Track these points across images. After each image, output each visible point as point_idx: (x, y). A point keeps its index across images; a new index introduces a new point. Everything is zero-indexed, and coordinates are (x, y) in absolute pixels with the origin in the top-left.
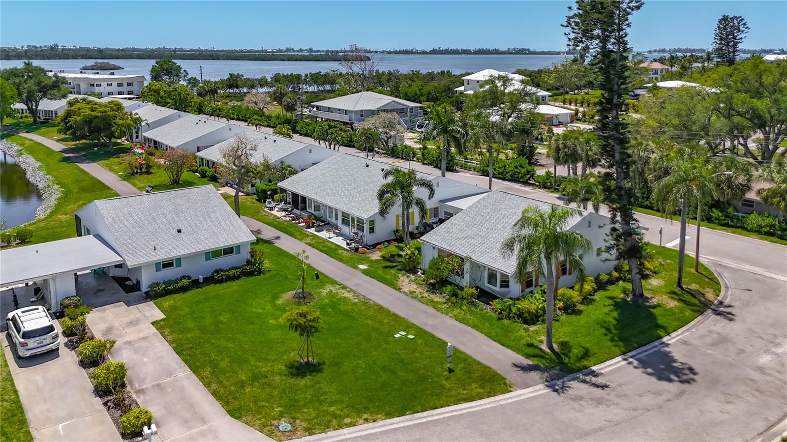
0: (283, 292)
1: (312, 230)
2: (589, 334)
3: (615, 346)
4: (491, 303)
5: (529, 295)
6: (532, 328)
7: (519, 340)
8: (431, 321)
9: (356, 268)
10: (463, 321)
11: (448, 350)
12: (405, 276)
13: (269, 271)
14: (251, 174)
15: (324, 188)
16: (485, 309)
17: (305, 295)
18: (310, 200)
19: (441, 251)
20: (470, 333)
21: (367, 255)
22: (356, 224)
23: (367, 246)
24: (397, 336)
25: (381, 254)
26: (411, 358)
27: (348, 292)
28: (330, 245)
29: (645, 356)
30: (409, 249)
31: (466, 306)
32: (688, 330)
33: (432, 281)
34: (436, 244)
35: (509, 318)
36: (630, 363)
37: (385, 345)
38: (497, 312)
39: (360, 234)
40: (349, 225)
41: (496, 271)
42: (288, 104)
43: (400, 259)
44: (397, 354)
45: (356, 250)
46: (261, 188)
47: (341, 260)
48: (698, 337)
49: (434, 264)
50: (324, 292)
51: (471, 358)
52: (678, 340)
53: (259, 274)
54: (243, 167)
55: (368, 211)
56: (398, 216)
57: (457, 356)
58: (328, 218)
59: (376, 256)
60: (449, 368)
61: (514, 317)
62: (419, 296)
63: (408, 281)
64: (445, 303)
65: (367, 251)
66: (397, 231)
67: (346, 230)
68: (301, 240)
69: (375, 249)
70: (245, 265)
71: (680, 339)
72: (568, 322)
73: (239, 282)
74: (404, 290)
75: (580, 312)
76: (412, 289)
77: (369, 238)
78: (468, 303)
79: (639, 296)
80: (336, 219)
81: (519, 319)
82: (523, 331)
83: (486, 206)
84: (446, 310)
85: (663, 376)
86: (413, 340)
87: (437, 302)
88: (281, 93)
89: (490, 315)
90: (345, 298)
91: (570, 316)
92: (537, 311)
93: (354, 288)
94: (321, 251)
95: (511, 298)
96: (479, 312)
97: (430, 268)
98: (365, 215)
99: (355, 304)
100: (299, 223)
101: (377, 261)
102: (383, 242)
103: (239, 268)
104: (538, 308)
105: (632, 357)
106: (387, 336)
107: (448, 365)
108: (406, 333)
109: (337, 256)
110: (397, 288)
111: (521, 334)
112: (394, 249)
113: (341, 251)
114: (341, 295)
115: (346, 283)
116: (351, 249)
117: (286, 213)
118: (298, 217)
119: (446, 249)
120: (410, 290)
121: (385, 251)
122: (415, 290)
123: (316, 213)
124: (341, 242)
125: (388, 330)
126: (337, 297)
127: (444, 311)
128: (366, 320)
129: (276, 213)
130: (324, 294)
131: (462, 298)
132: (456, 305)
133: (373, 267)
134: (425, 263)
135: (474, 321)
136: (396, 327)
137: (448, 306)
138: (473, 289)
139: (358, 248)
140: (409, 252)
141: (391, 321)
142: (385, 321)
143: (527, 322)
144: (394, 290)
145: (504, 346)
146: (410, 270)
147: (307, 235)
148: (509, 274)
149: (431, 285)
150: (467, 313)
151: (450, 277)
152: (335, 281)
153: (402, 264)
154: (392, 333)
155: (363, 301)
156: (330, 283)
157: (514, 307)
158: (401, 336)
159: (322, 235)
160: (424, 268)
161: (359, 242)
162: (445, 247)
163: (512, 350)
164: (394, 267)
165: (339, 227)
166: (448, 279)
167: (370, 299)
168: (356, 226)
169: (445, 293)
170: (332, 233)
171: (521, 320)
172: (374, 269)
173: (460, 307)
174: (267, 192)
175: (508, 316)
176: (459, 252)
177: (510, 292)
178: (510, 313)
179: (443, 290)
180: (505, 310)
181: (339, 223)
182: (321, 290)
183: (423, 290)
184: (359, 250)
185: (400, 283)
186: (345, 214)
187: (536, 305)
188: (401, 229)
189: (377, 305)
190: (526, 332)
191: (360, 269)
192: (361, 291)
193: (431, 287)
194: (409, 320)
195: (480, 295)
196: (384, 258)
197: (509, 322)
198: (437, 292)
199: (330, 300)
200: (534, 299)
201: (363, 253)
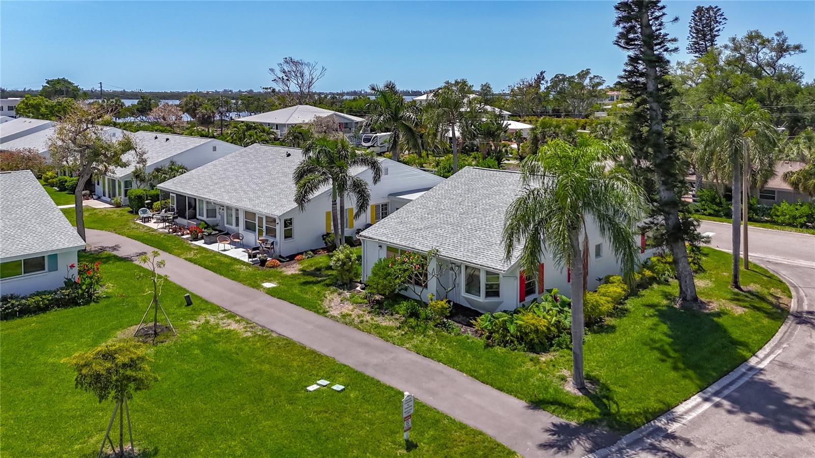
0: (121, 327)
1: (200, 243)
2: (636, 361)
3: (684, 377)
4: (473, 322)
5: (533, 305)
6: (544, 358)
7: (526, 378)
8: (375, 359)
9: (257, 286)
10: (428, 354)
11: (405, 406)
12: (336, 294)
13: (108, 297)
14: (102, 157)
15: (222, 185)
16: (464, 332)
17: (159, 330)
18: (201, 201)
19: (391, 249)
20: (442, 373)
21: (279, 270)
22: (264, 228)
23: (281, 258)
24: (312, 388)
25: (301, 267)
26: (335, 428)
27: (238, 321)
28: (222, 259)
29: (735, 391)
31: (433, 330)
32: (777, 346)
33: (378, 297)
34: (384, 239)
35: (505, 344)
36: (717, 405)
37: (289, 407)
38: (484, 336)
39: (271, 240)
40: (255, 231)
41: (479, 270)
42: (204, 116)
43: (330, 272)
44: (310, 421)
45: (263, 263)
46: (134, 194)
47: (235, 278)
48: (798, 356)
49: (382, 269)
50: (195, 324)
51: (446, 417)
52: (771, 362)
53: (87, 303)
54: (88, 147)
55: (282, 206)
56: (328, 213)
57: (421, 416)
58: (225, 225)
59: (293, 270)
60: (407, 441)
61: (512, 342)
62: (357, 320)
63: (339, 299)
64: (399, 328)
65: (279, 263)
66: (328, 234)
67: (251, 238)
69: (292, 262)
70: (62, 289)
71: (774, 360)
72: (599, 345)
73: (45, 316)
74: (331, 313)
75: (612, 329)
76: (345, 311)
77: (283, 246)
78: (436, 326)
79: (691, 300)
80: (237, 225)
81: (521, 344)
82: (530, 364)
83: (455, 186)
84: (400, 339)
85: (782, 424)
86: (344, 392)
87: (386, 328)
88: (195, 104)
89: (473, 342)
90: (229, 331)
91: (598, 336)
92: (548, 329)
93: (248, 316)
94: (207, 267)
95: (505, 311)
96: (455, 338)
97: (375, 274)
98: (277, 212)
99: (245, 340)
100: (183, 235)
101: (293, 277)
102: (306, 252)
103: (50, 293)
104: (550, 322)
105: (716, 394)
106: (296, 390)
107: (406, 435)
108: (328, 382)
109: (231, 272)
110: (321, 311)
111: (528, 369)
112: (322, 259)
113: (238, 267)
114: (223, 327)
115: (235, 309)
116: (255, 263)
117: (167, 224)
118: (181, 228)
119: (399, 245)
120: (341, 313)
121: (308, 263)
122: (350, 313)
123: (210, 220)
124: (240, 254)
125: (297, 379)
126: (215, 332)
127: (396, 341)
128: (260, 364)
129: (152, 224)
130: (194, 328)
131: (427, 319)
132: (416, 330)
133: (286, 285)
134: (367, 272)
135: (447, 353)
136: (314, 372)
137: (403, 333)
138: (443, 303)
139: (266, 261)
140: (342, 256)
141: (305, 363)
142: (295, 364)
143: (534, 348)
144: (316, 315)
145: (502, 391)
146: (343, 285)
147: (190, 249)
148: (501, 270)
149: (377, 303)
150: (435, 340)
151: (406, 289)
152: (218, 307)
153: (332, 277)
154: (304, 384)
155: (260, 335)
156: (209, 310)
157: (512, 324)
158: (319, 388)
159: (214, 247)
160: (365, 280)
161: (267, 252)
162: (398, 242)
163: (518, 398)
164: (320, 282)
165: (240, 235)
166: (403, 293)
167: (272, 331)
168: (265, 230)
169: (398, 314)
170: (230, 244)
171: (524, 345)
172: (286, 288)
173: (423, 333)
174: (144, 200)
175: (503, 341)
176: (420, 248)
177: (503, 302)
178: (506, 336)
179: (394, 310)
180: (498, 332)
181: (241, 229)
182: (190, 321)
183: (364, 311)
184: (267, 263)
185: (326, 304)
186: (249, 214)
187: (547, 319)
188: (333, 232)
189: (284, 339)
190: (535, 366)
191: (264, 289)
192: (260, 319)
193: (376, 307)
194: (336, 360)
195: (454, 311)
196: (304, 272)
197: (504, 350)
198: (386, 313)
199: (202, 337)
200: (542, 310)
201: (272, 267)
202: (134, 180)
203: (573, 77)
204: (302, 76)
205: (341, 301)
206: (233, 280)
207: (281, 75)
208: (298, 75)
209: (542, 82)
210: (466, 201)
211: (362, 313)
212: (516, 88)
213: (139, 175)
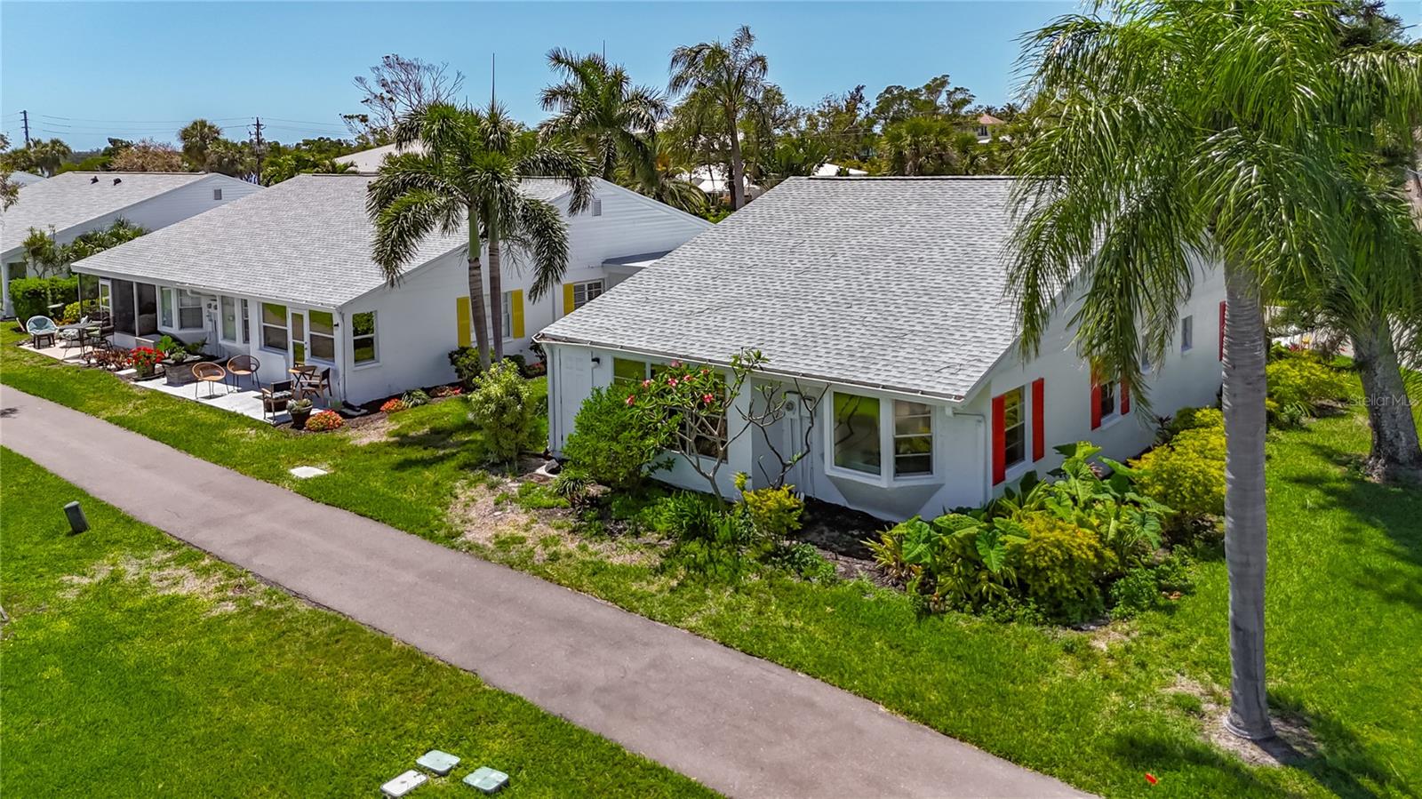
1: (158, 385)
4: (868, 544)
6: (1104, 641)
9: (275, 476)
10: (755, 646)
12: (482, 487)
16: (847, 575)
18: (166, 292)
19: (628, 368)
20: (810, 705)
21: (339, 434)
22: (307, 339)
23: (347, 410)
24: (400, 785)
25: (396, 428)
27: (202, 573)
28: (202, 415)
30: (497, 381)
31: (760, 573)
33: (594, 490)
34: (606, 340)
35: (978, 604)
38: (911, 585)
39: (322, 366)
40: (286, 349)
41: (877, 400)
42: (221, 159)
43: (467, 437)
45: (299, 421)
46: (22, 288)
47: (223, 459)
49: (598, 413)
55: (349, 285)
56: (461, 302)
58: (220, 342)
59: (373, 434)
61: (997, 597)
62: (540, 554)
63: (491, 500)
64: (661, 570)
65: (341, 420)
66: (463, 351)
67: (277, 366)
68: (95, 413)
69: (375, 416)
74: (469, 537)
76: (507, 530)
77: (351, 379)
78: (764, 559)
80: (247, 340)
81: (1026, 604)
82: (1068, 662)
84: (664, 602)
87: (624, 572)
89: (879, 602)
92: (1098, 555)
93: (236, 555)
94: (156, 436)
95: (962, 511)
96: (826, 594)
97: (586, 428)
98: (336, 298)
99: (214, 626)
100: (119, 369)
101: (374, 450)
102: (410, 393)
104: (1099, 538)
108: (455, 760)
109: (215, 445)
110: (442, 533)
111: (1071, 680)
112: (448, 409)
113: (238, 431)
114: (156, 590)
115: (202, 537)
116: (279, 422)
117: (90, 349)
118: (119, 354)
119: (648, 351)
120: (497, 536)
121: (413, 419)
122: (522, 534)
123: (187, 334)
124: (249, 405)
125: (355, 751)
126: (129, 605)
127: (658, 610)
128: (244, 704)
129: (57, 352)
130: (70, 596)
131: (734, 541)
132: (709, 573)
133: (351, 469)
134: (563, 427)
135: (812, 640)
136: (410, 725)
137: (674, 583)
138: (781, 494)
139: (307, 415)
140: (495, 390)
141: (384, 694)
142: (353, 698)
143: (1065, 613)
144: (426, 544)
145: (1017, 761)
146: (502, 463)
147: (128, 397)
148: (950, 396)
149: (592, 505)
150: (767, 603)
151: (669, 465)
152: (159, 532)
153: (473, 446)
154: (375, 769)
155: (260, 608)
156: (130, 545)
157: (992, 547)
158: (425, 785)
159: (187, 392)
160: (558, 448)
161: (314, 395)
162: (644, 345)
163: (1080, 786)
164: (442, 459)
165: (252, 361)
166: (661, 475)
167: (297, 595)
168: (307, 346)
169: (654, 530)
170: (224, 381)
171: (1033, 606)
172: (350, 477)
173: (731, 582)
174: (45, 300)
175: (969, 598)
176: (705, 355)
177: (941, 486)
178: (976, 581)
179: (642, 520)
180: (948, 569)
181: (254, 348)
182: (66, 578)
183: (559, 528)
184: (308, 422)
185: (454, 514)
186: (274, 310)
187: (1091, 527)
188: (476, 345)
189: (329, 619)
190: (1086, 668)
191: (294, 481)
192: (269, 563)
193: (591, 514)
194: (481, 678)
195: (808, 517)
196: (403, 441)
197: (978, 622)
198: (620, 532)
199: (83, 623)
200: (1070, 503)
201: (323, 430)
202: (30, 260)
203: (917, 91)
204: (419, 89)
205: (497, 504)
206: (216, 463)
207: (380, 90)
208: (411, 88)
209: (859, 105)
210: (806, 245)
211: (554, 532)
212: (816, 114)
213: (39, 249)
